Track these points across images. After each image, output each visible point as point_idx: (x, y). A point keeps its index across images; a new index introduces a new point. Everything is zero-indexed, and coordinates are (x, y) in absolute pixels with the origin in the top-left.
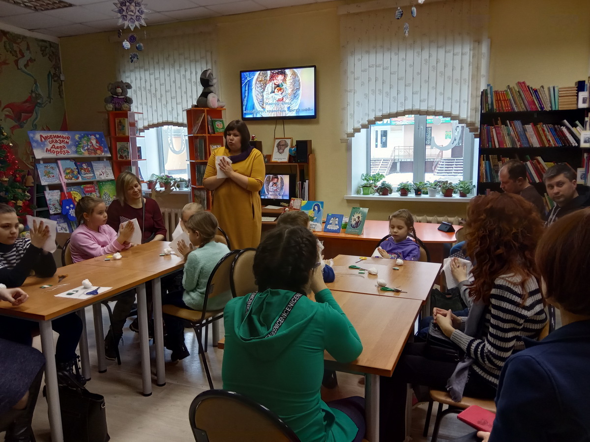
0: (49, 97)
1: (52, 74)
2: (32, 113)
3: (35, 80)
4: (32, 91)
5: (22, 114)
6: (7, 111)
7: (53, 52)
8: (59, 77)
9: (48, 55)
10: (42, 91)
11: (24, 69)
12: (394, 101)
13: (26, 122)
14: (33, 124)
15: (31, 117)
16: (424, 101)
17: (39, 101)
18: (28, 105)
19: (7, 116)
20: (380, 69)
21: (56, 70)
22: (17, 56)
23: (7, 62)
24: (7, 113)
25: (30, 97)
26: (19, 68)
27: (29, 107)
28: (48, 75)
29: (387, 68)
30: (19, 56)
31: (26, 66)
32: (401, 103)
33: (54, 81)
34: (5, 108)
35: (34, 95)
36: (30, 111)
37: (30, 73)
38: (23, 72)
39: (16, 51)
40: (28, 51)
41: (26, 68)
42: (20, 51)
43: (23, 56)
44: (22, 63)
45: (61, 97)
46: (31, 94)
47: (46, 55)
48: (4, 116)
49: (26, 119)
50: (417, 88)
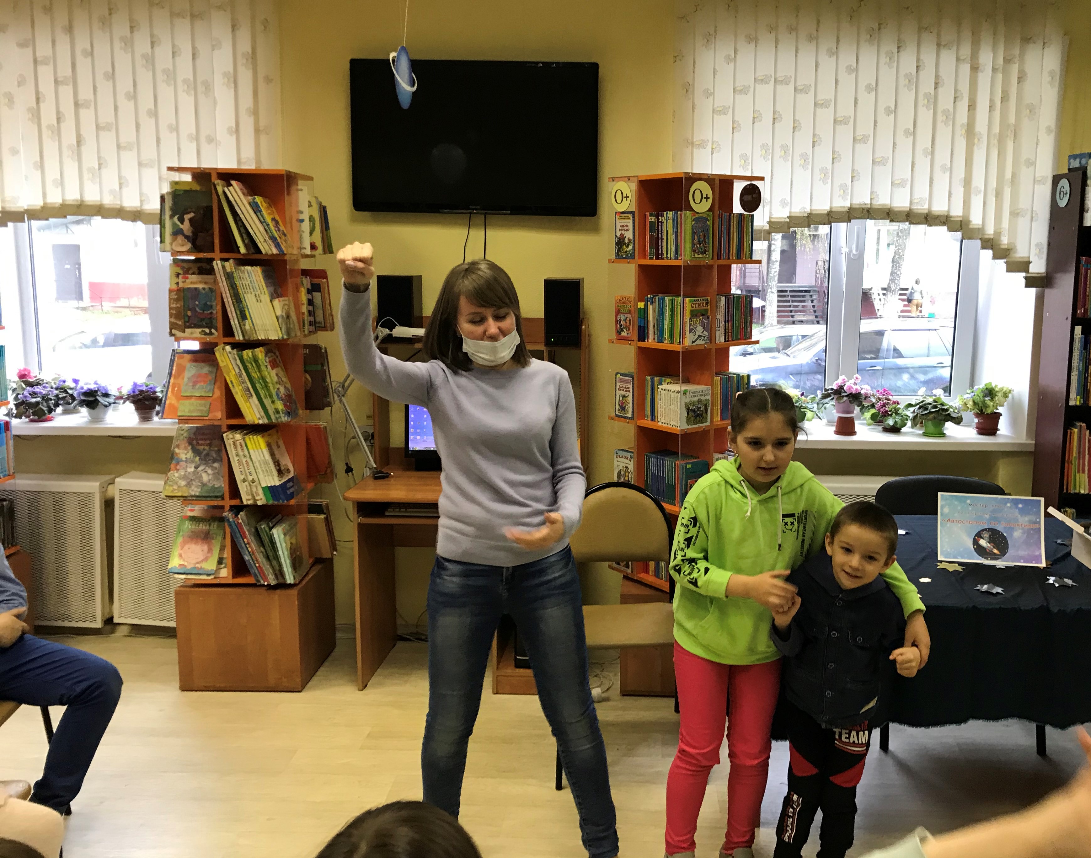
12: (824, 181)
16: (902, 184)
20: (786, 92)
29: (805, 90)
32: (843, 187)
50: (885, 150)
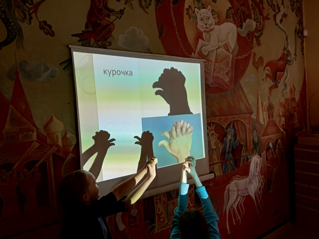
0: (295, 54)
1: (298, 30)
2: (283, 71)
3: (287, 36)
4: (285, 48)
5: (277, 72)
6: (268, 70)
7: (299, 8)
8: (302, 33)
9: (295, 11)
10: (291, 49)
11: (279, 24)
13: (280, 81)
14: (284, 83)
15: (283, 75)
17: (289, 58)
18: (281, 63)
19: (267, 75)
21: (300, 26)
22: (275, 11)
23: (269, 17)
24: (267, 72)
25: (283, 54)
26: (277, 23)
27: (282, 65)
28: (295, 31)
30: (277, 11)
31: (281, 21)
33: (299, 37)
34: (266, 66)
35: (285, 52)
36: (283, 70)
37: (284, 29)
38: (279, 27)
39: (274, 5)
40: (283, 6)
41: (281, 23)
42: (278, 5)
43: (279, 11)
44: (279, 17)
45: (303, 54)
46: (284, 51)
47: (294, 10)
48: (265, 75)
49: (280, 78)
